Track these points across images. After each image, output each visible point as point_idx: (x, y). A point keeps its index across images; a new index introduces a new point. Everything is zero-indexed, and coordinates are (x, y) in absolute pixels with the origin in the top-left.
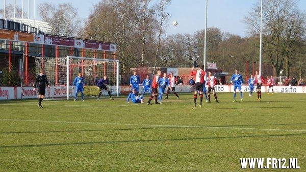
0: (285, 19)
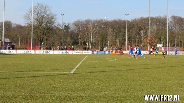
0: (44, 17)
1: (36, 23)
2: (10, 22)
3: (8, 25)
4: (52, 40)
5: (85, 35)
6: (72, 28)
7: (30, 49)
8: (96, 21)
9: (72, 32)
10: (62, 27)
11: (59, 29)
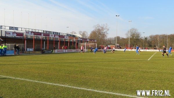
0: (135, 34)
1: (131, 37)
2: (119, 37)
3: (118, 38)
5: (155, 42)
6: (149, 39)
7: (128, 49)
8: (161, 35)
9: (149, 40)
10: (144, 38)
11: (142, 40)
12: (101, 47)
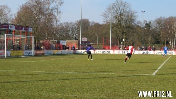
0: (124, 14)
1: (115, 21)
2: (87, 20)
3: (85, 23)
4: (132, 39)
5: (168, 33)
6: (154, 26)
7: (109, 49)
9: (154, 30)
10: (143, 25)
11: (140, 28)
12: (42, 44)
